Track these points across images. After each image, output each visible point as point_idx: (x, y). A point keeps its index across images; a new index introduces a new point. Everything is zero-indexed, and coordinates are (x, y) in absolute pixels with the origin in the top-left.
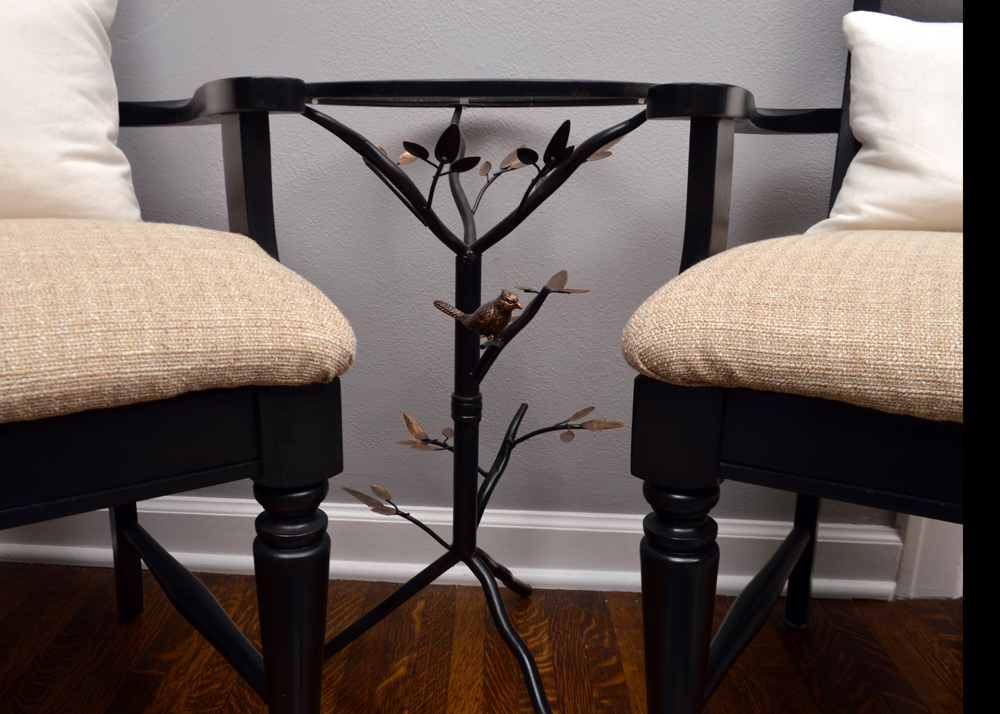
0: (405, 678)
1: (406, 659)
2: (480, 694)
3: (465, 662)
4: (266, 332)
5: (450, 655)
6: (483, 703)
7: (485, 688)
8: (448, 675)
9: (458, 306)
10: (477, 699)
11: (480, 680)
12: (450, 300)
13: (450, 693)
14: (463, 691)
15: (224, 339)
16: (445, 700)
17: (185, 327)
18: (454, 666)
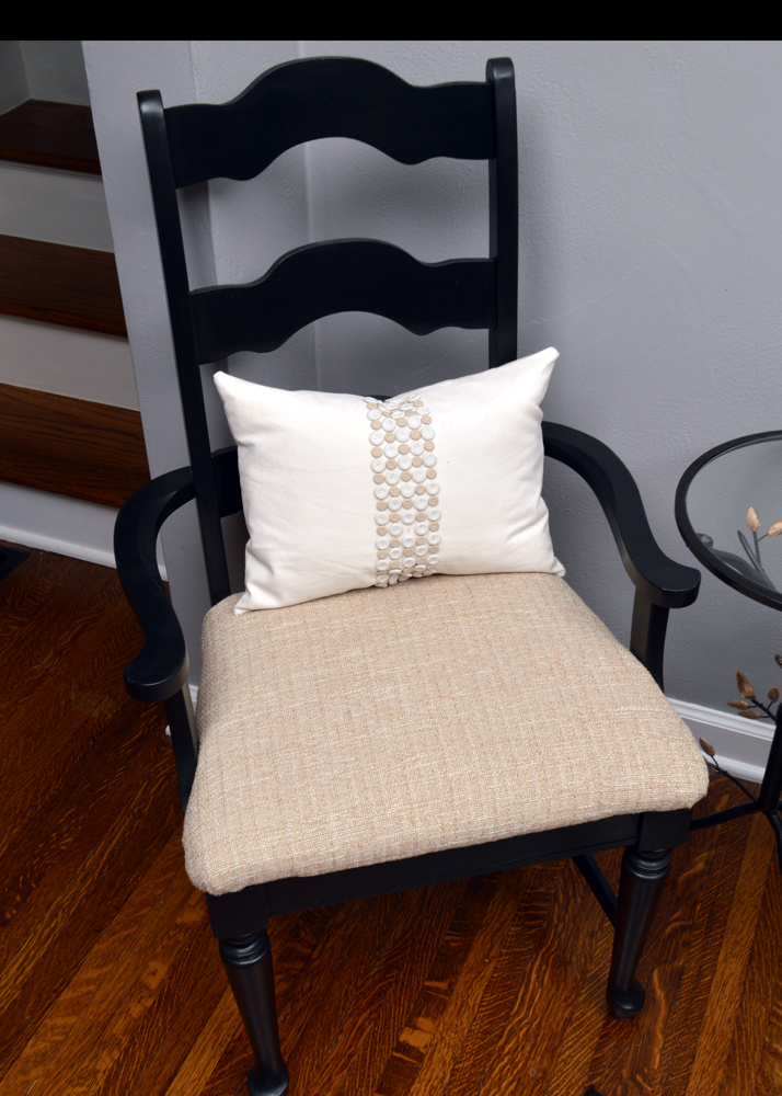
0: (702, 873)
1: (705, 854)
2: (759, 903)
3: (752, 869)
5: (741, 859)
6: (760, 912)
7: (764, 898)
8: (737, 879)
10: (756, 907)
11: (761, 889)
13: (736, 896)
14: (746, 896)
16: (731, 902)
18: (743, 871)
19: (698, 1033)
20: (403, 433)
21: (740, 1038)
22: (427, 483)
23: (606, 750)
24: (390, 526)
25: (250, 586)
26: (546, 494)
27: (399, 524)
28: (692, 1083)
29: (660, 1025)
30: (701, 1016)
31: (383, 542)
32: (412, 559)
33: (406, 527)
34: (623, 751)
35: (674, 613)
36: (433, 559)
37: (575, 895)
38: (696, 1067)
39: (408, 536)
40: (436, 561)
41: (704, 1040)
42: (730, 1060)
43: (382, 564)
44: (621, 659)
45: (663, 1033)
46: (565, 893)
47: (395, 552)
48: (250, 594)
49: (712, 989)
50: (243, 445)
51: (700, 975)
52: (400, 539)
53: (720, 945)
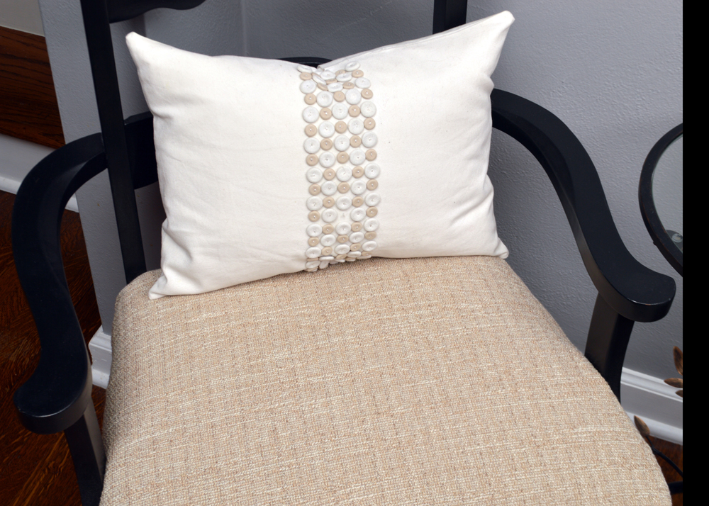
20: (341, 109)
22: (366, 165)
23: (563, 480)
24: (323, 211)
25: (166, 270)
26: (494, 172)
27: (333, 210)
31: (315, 229)
32: (346, 246)
33: (341, 213)
34: (582, 481)
36: (369, 246)
39: (343, 222)
40: (371, 247)
43: (313, 252)
44: (577, 367)
47: (328, 240)
48: (166, 279)
50: (161, 117)
52: (334, 225)
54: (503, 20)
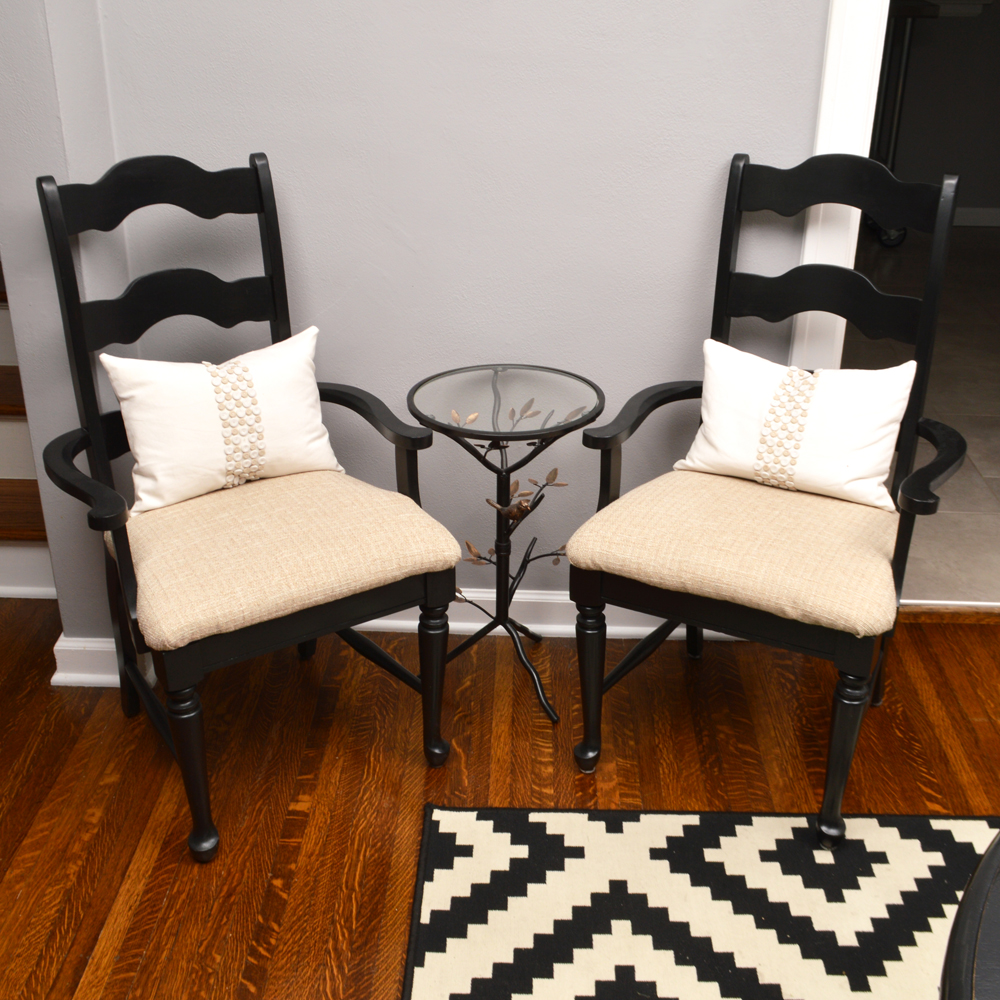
0: (470, 687)
1: (470, 677)
2: (511, 694)
3: (503, 678)
4: (431, 555)
5: (494, 675)
6: (513, 698)
7: (514, 691)
8: (494, 685)
9: (499, 502)
10: (509, 696)
11: (511, 687)
12: (494, 497)
13: (495, 694)
14: (502, 692)
15: (418, 559)
16: (493, 697)
17: (405, 557)
18: (497, 680)
19: (489, 763)
20: (233, 378)
21: (516, 760)
22: (252, 408)
24: (232, 437)
25: (140, 493)
26: (325, 421)
27: (238, 436)
28: (491, 788)
29: (463, 765)
30: (489, 755)
31: (229, 449)
32: (249, 460)
33: (242, 438)
35: (420, 453)
36: (262, 460)
37: (387, 714)
38: (492, 779)
39: (244, 444)
41: (493, 766)
42: (513, 772)
43: (230, 465)
45: (466, 768)
46: (381, 714)
47: (238, 456)
48: (141, 500)
49: (492, 740)
50: (124, 399)
51: (482, 736)
52: (240, 446)
53: (492, 719)
54: (313, 331)
